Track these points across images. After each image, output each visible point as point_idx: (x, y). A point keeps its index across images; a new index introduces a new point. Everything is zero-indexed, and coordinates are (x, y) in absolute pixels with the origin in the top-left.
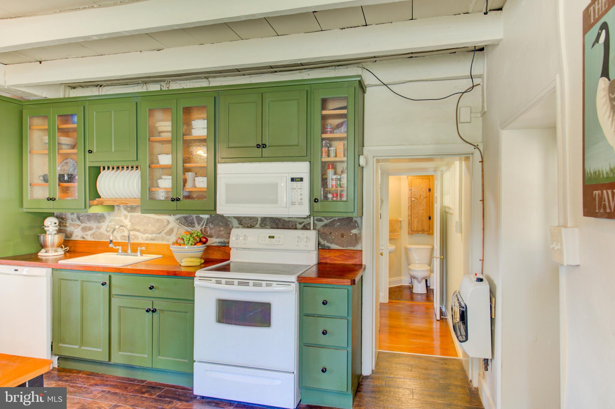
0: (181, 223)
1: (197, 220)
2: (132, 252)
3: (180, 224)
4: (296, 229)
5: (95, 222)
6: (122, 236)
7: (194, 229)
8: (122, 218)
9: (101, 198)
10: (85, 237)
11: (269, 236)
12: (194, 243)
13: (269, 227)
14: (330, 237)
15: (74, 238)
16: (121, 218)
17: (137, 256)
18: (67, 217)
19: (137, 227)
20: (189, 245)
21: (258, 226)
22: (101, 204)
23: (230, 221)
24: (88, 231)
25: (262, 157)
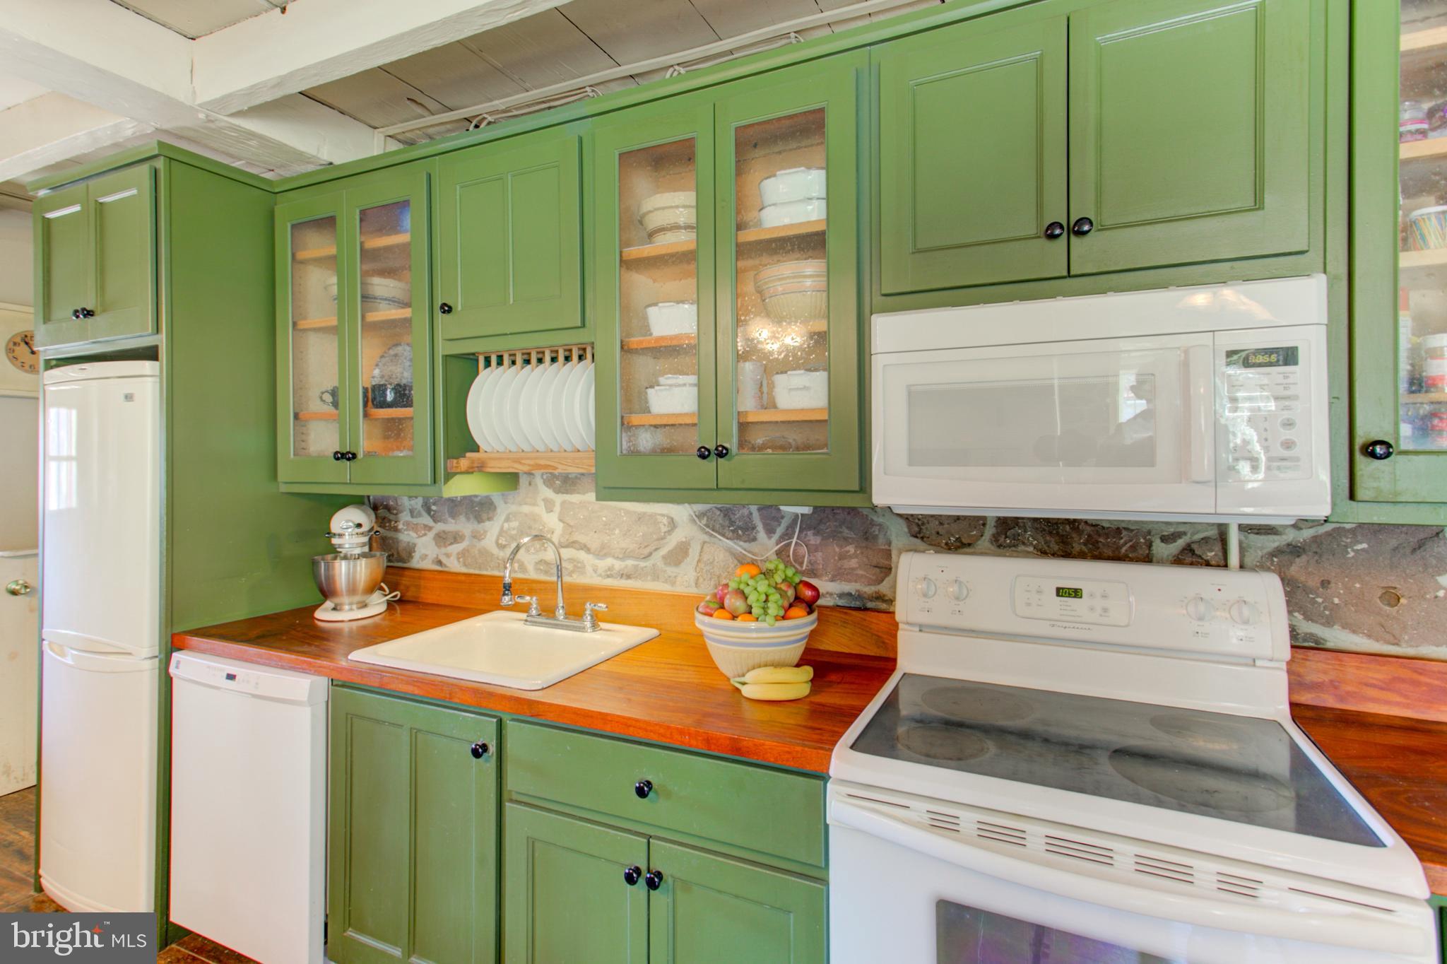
0: (714, 526)
1: (763, 518)
2: (567, 615)
3: (707, 530)
4: (1148, 559)
5: (468, 519)
6: (541, 561)
7: (753, 546)
8: (540, 510)
9: (481, 450)
10: (444, 560)
11: (1058, 590)
12: (783, 607)
13: (1031, 549)
14: (1320, 600)
15: (416, 563)
16: (536, 510)
17: (582, 629)
18: (399, 504)
19: (581, 538)
20: (770, 619)
21: (985, 543)
22: (478, 468)
23: (880, 525)
24: (451, 544)
25: (1069, 276)
